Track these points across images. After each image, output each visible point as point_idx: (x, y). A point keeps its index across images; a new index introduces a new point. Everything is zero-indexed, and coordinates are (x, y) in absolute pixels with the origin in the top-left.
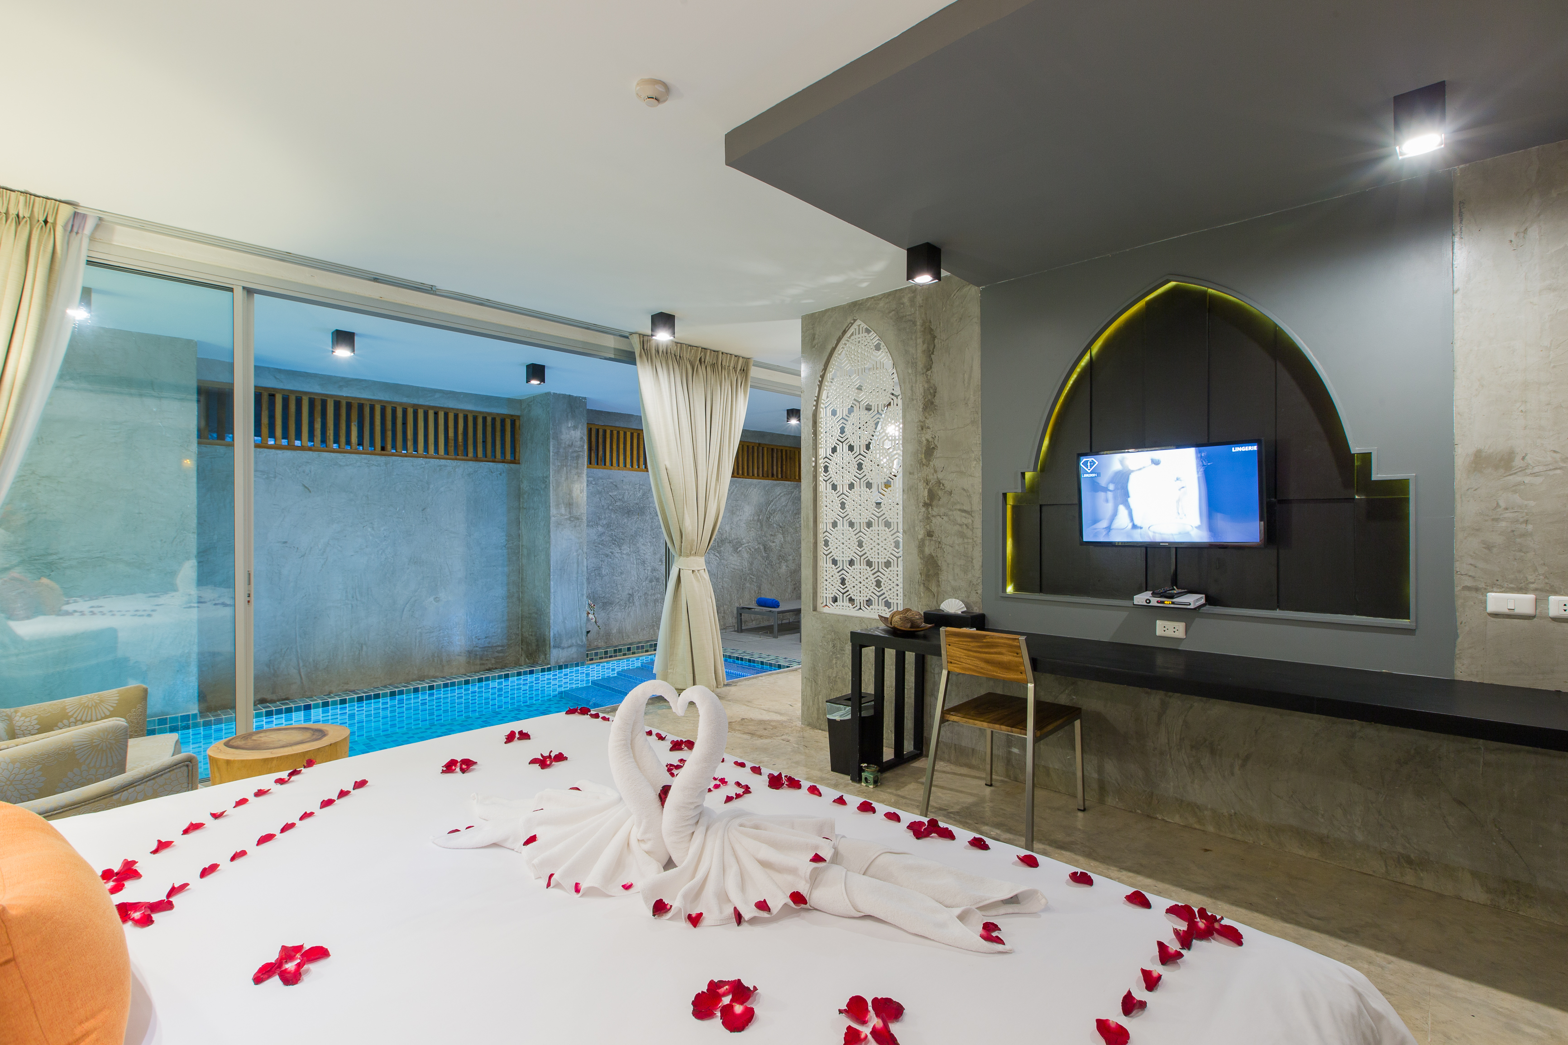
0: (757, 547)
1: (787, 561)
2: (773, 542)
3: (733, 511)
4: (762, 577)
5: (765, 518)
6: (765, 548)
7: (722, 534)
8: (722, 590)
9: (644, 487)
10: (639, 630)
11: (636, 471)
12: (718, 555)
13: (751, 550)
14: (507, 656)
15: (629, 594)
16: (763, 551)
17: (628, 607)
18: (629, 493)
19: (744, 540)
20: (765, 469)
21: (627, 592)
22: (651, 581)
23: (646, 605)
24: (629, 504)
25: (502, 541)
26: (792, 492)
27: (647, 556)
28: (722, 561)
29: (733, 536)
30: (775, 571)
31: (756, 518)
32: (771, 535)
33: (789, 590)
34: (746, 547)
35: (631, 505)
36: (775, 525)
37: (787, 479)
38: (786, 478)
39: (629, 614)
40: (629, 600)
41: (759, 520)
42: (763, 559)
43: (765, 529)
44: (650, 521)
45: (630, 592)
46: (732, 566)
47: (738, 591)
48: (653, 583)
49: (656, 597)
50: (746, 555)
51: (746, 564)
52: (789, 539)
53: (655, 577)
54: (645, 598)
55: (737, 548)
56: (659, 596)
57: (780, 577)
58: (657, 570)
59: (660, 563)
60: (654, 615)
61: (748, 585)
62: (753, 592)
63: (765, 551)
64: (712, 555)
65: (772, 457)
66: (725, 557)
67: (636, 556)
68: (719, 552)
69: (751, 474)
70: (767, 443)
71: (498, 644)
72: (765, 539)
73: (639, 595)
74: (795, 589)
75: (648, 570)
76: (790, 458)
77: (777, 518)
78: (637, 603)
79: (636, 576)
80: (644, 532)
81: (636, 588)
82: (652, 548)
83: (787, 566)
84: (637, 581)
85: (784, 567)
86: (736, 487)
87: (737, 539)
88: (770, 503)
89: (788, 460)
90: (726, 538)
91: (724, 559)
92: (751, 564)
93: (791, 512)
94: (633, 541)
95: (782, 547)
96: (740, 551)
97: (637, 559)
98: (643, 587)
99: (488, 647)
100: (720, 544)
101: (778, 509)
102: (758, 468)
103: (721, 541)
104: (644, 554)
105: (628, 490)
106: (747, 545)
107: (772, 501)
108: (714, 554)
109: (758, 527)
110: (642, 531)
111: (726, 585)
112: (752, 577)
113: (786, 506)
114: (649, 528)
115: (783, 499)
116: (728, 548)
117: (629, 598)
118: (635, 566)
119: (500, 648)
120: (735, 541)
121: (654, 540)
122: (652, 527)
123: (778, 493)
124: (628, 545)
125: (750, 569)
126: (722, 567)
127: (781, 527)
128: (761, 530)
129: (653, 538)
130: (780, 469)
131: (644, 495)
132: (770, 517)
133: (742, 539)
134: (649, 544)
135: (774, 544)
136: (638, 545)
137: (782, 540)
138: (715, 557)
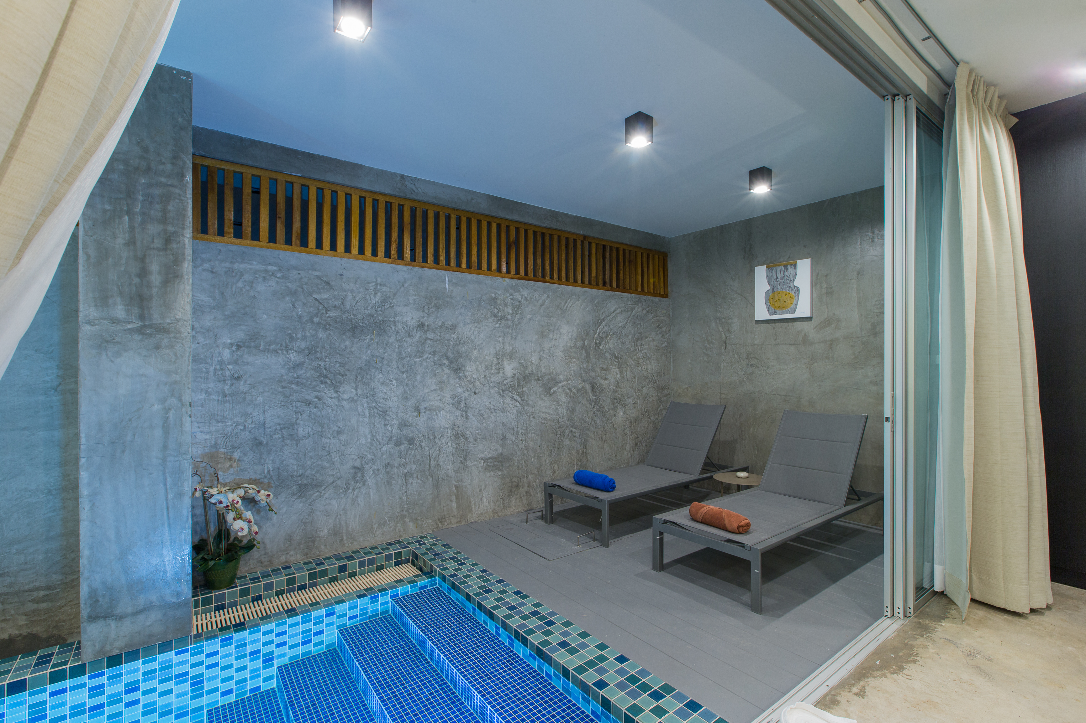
0: (580, 386)
1: (625, 406)
2: (606, 379)
3: (542, 332)
4: (588, 429)
5: (593, 344)
6: (593, 387)
7: (525, 368)
8: (526, 452)
9: (384, 289)
10: (376, 526)
11: (367, 260)
12: (519, 399)
13: (571, 391)
14: (61, 607)
15: (355, 468)
16: (590, 391)
17: (353, 490)
18: (354, 297)
19: (561, 377)
20: (594, 274)
21: (350, 464)
22: (398, 443)
23: (389, 483)
24: (355, 315)
25: (47, 379)
26: (633, 309)
27: (390, 403)
28: (526, 408)
29: (543, 370)
30: (607, 420)
31: (579, 344)
32: (603, 369)
33: (628, 447)
34: (563, 386)
35: (359, 317)
36: (607, 355)
37: (624, 290)
38: (624, 288)
39: (354, 501)
40: (354, 477)
41: (583, 347)
42: (591, 404)
43: (593, 359)
44: (396, 345)
45: (358, 463)
46: (542, 415)
47: (551, 451)
48: (403, 447)
49: (408, 468)
50: (563, 399)
51: (565, 412)
52: (628, 374)
53: (406, 437)
54: (387, 473)
55: (550, 389)
56: (414, 467)
57: (616, 429)
58: (411, 425)
59: (416, 414)
60: (404, 498)
61: (567, 442)
62: (574, 452)
63: (593, 392)
64: (509, 399)
65: (604, 258)
66: (530, 403)
67: (368, 403)
68: (521, 395)
69: (572, 279)
70: (596, 235)
71: (37, 584)
72: (593, 374)
73: (374, 467)
74: (636, 444)
75: (392, 425)
76: (630, 262)
77: (611, 345)
78: (371, 482)
79: (369, 436)
80: (385, 362)
81: (370, 457)
82: (401, 390)
83: (625, 413)
84: (372, 444)
85: (621, 414)
86: (548, 296)
87: (550, 374)
88: (601, 323)
89: (627, 263)
90: (532, 373)
91: (528, 405)
92: (572, 411)
93: (630, 337)
94: (363, 378)
95: (618, 385)
96: (554, 392)
97: (370, 408)
98: (382, 454)
99: (7, 594)
100: (522, 382)
101: (612, 332)
102: (583, 273)
103: (524, 377)
104: (385, 399)
105: (352, 291)
106: (565, 383)
107: (604, 320)
108: (512, 398)
109: (583, 357)
110: (382, 362)
111: (531, 444)
112: (573, 430)
113: (624, 327)
114: (394, 355)
115: (620, 318)
116: (535, 388)
117: (355, 473)
118: (367, 420)
119: (42, 593)
120: (547, 377)
121: (405, 376)
122: (399, 354)
123: (612, 309)
124: (353, 385)
125: (571, 419)
126: (525, 416)
127: (616, 357)
128: (588, 362)
129: (403, 372)
130: (614, 276)
131: (384, 300)
132: (600, 343)
133: (557, 375)
134: (395, 382)
135: (606, 382)
136: (373, 384)
137: (619, 376)
138: (513, 402)
